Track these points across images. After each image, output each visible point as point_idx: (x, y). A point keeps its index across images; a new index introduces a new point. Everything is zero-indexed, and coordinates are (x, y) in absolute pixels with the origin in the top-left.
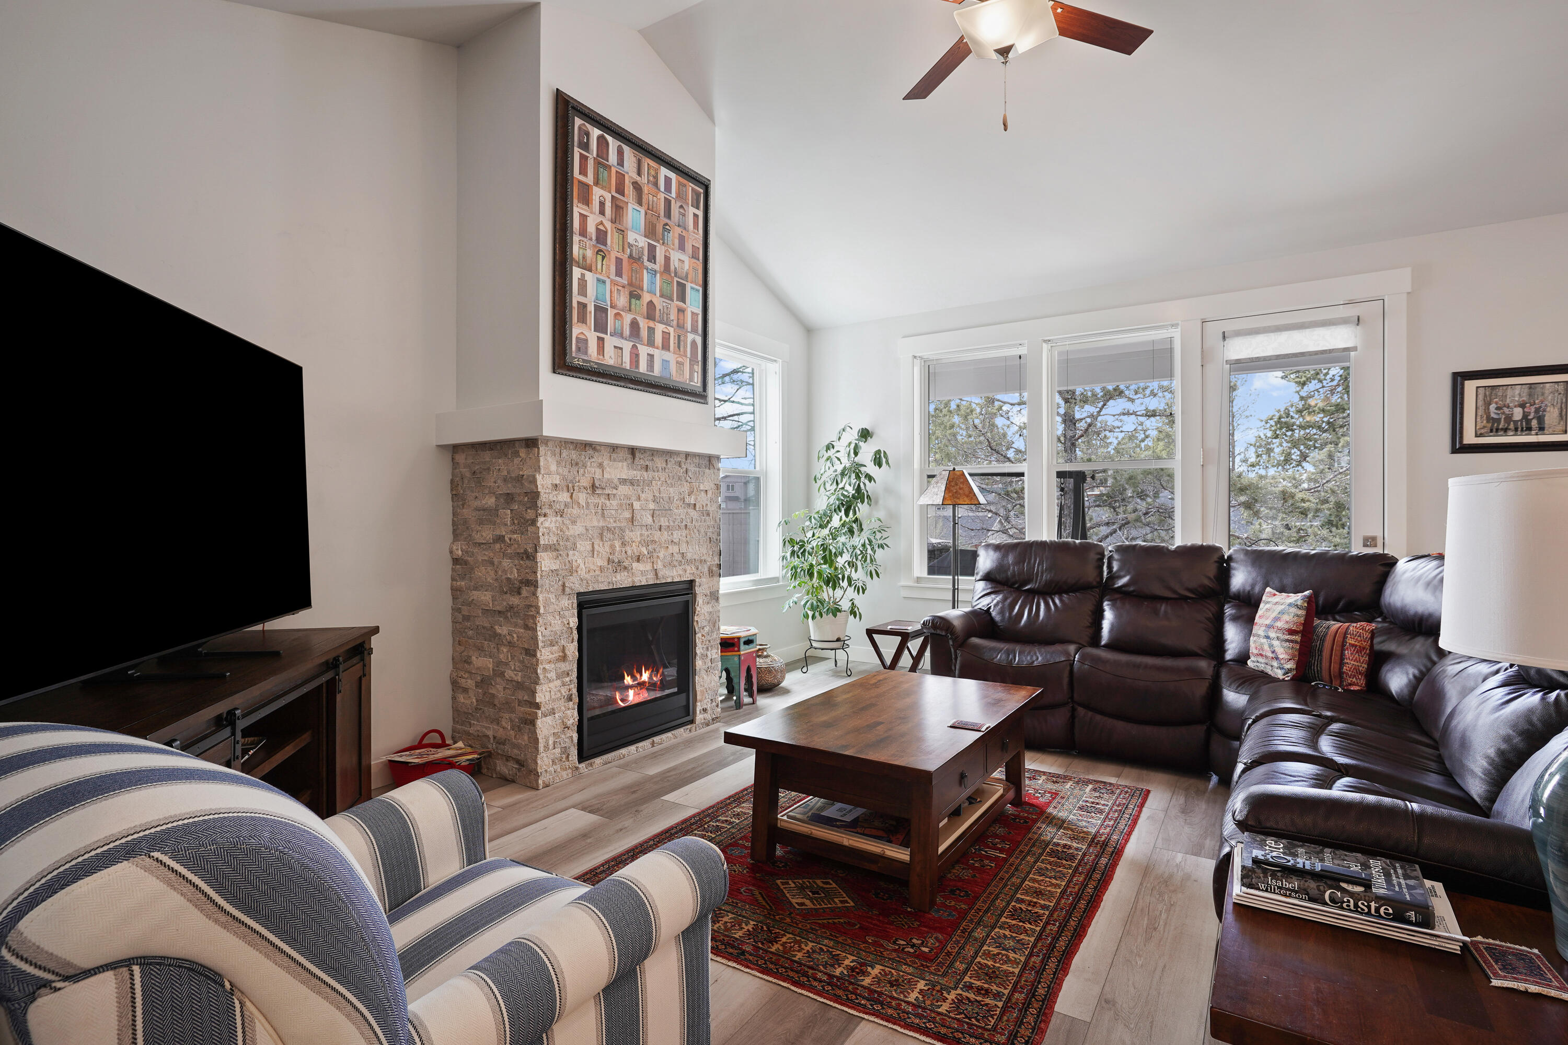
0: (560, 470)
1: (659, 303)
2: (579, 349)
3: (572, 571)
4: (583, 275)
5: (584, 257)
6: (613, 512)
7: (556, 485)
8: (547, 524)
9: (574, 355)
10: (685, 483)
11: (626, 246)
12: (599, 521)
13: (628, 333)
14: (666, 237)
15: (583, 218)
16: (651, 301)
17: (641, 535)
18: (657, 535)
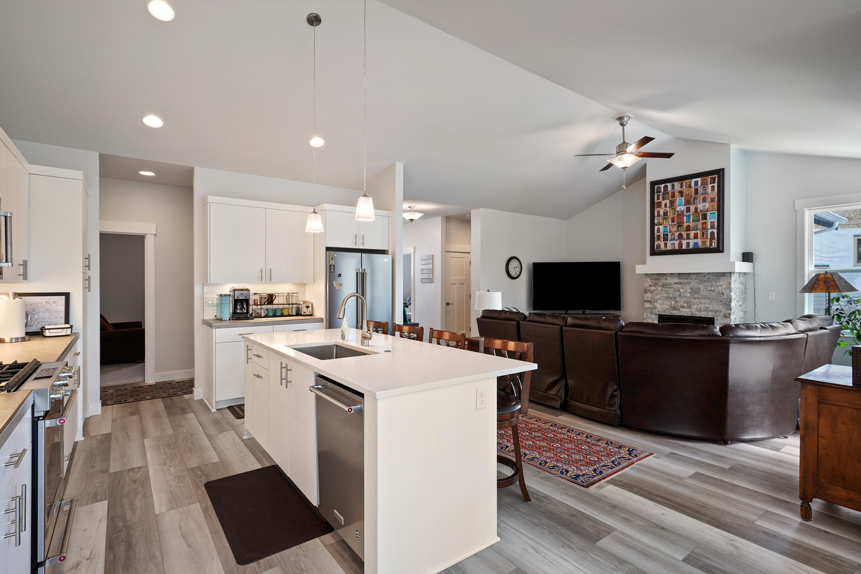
0: (652, 281)
1: (692, 224)
2: (657, 248)
3: (655, 308)
4: (659, 227)
5: (659, 222)
6: (672, 292)
7: (650, 285)
8: (647, 295)
9: (655, 250)
10: (708, 283)
11: (676, 212)
12: (666, 295)
13: (677, 238)
14: (695, 202)
15: (659, 212)
16: (688, 225)
17: (685, 300)
18: (693, 300)
